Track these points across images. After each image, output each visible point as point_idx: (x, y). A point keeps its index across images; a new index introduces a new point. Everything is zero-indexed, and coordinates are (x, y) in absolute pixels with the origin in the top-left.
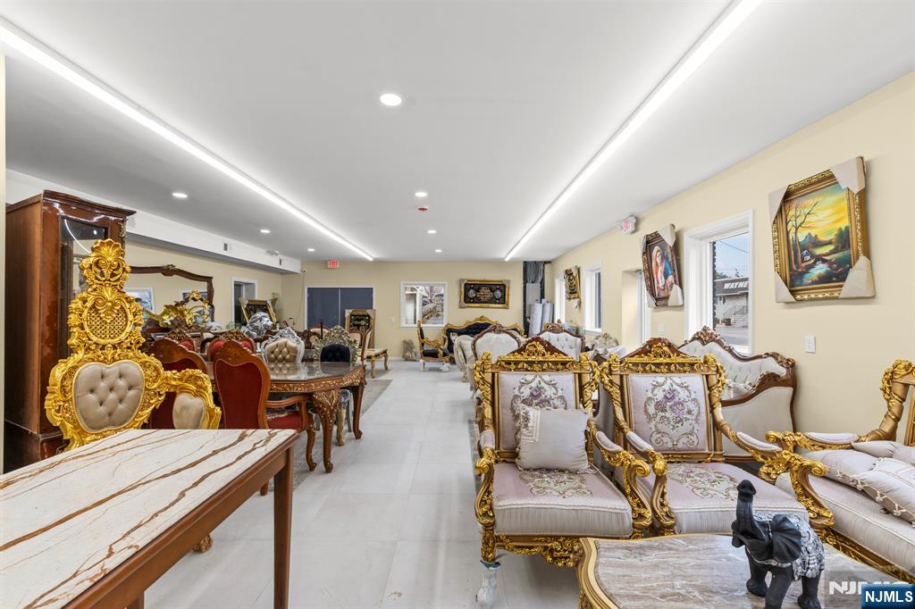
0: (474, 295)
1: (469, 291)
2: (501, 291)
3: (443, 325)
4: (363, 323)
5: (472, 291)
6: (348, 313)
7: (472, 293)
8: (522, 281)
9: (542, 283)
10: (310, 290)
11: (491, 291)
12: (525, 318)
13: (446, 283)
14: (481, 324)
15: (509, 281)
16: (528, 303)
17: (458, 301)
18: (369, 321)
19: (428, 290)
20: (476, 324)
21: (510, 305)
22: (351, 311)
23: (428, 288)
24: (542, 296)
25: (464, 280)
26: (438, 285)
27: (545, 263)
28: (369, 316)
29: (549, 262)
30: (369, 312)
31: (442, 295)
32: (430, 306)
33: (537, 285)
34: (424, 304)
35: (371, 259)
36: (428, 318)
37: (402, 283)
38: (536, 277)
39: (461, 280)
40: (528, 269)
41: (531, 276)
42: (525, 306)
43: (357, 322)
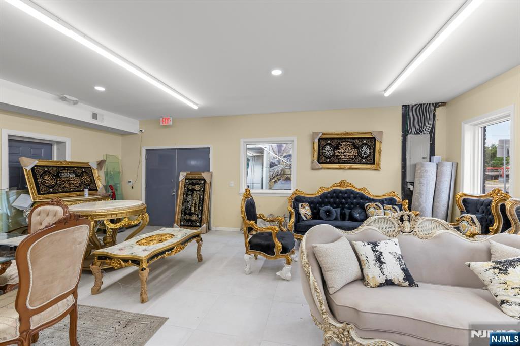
0: (331, 153)
1: (324, 147)
2: (369, 147)
3: (291, 192)
4: (197, 187)
5: (328, 148)
6: (182, 176)
7: (328, 151)
8: (400, 133)
9: (432, 133)
10: (148, 152)
11: (355, 147)
12: (404, 182)
13: (295, 139)
14: (341, 192)
15: (381, 133)
16: (408, 163)
17: (310, 160)
18: (204, 185)
19: (276, 149)
20: (334, 191)
21: (382, 165)
22: (185, 174)
23: (275, 146)
24: (432, 153)
25: (317, 134)
26: (287, 142)
27: (437, 105)
28: (204, 179)
29: (444, 104)
30: (205, 175)
31: (290, 156)
32: (278, 169)
33: (425, 137)
34: (272, 165)
35: (196, 107)
36: (275, 182)
37: (242, 141)
38: (423, 125)
39: (315, 134)
40: (410, 116)
41: (414, 125)
42: (404, 167)
43: (191, 187)
